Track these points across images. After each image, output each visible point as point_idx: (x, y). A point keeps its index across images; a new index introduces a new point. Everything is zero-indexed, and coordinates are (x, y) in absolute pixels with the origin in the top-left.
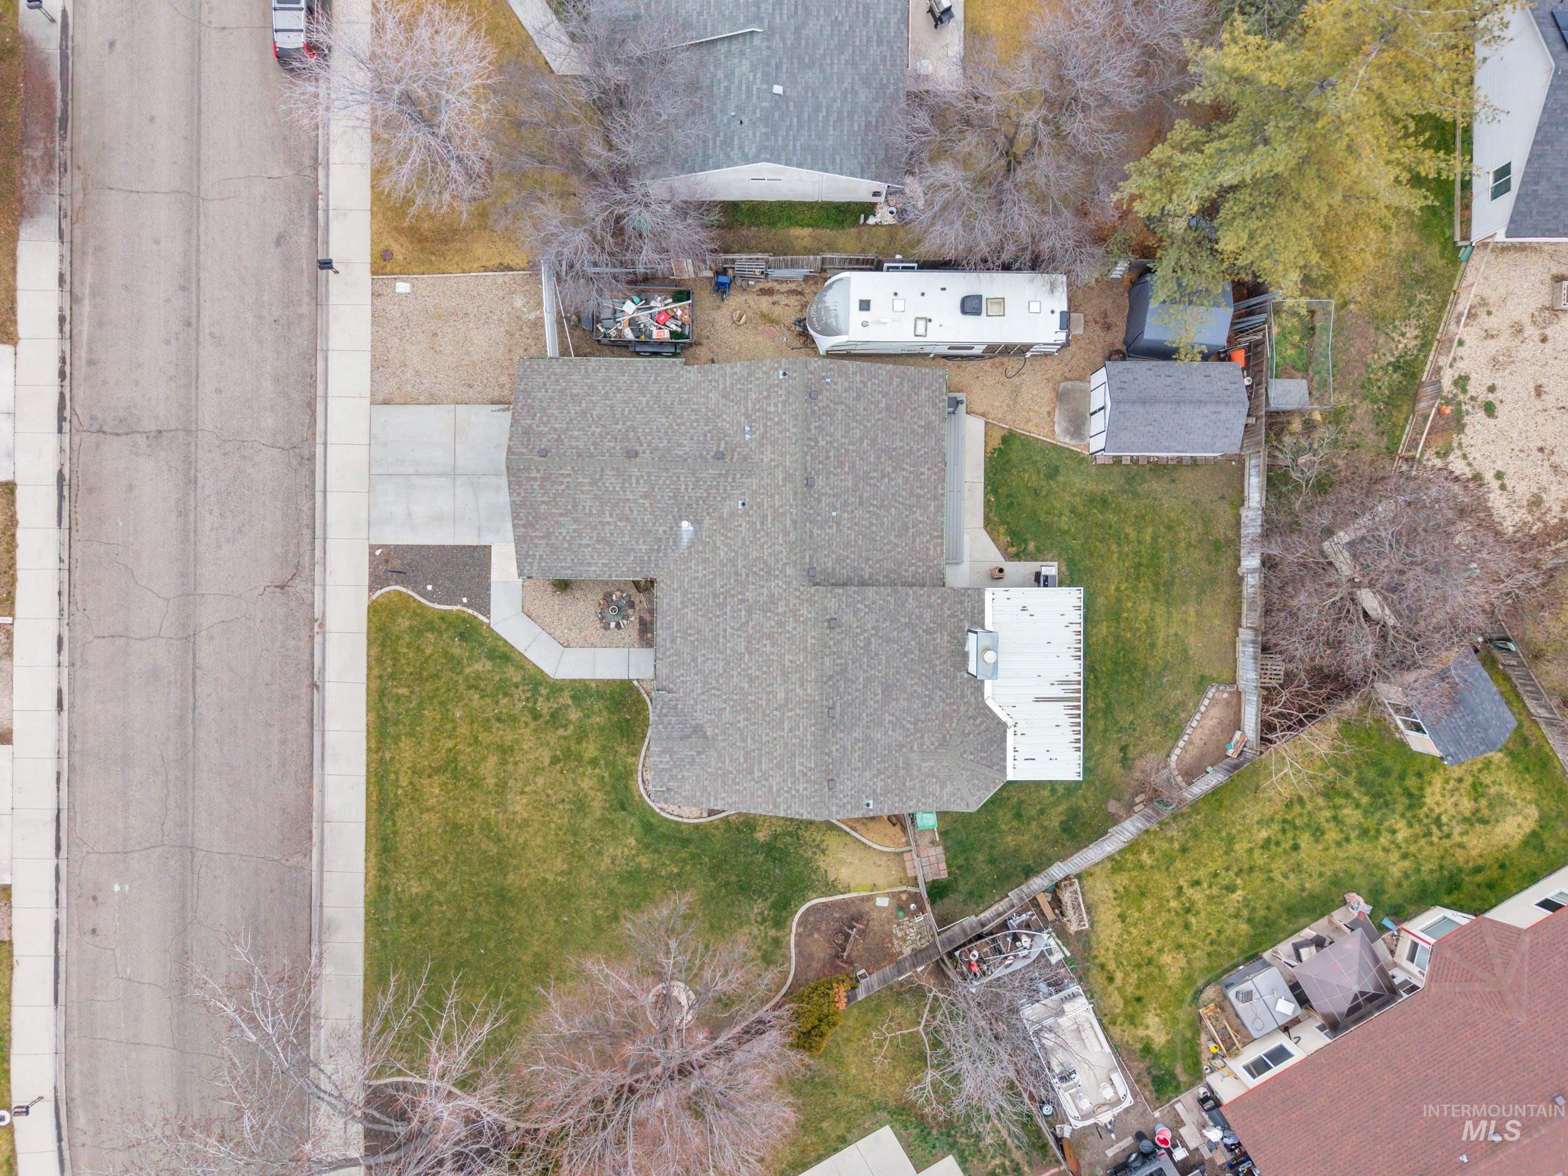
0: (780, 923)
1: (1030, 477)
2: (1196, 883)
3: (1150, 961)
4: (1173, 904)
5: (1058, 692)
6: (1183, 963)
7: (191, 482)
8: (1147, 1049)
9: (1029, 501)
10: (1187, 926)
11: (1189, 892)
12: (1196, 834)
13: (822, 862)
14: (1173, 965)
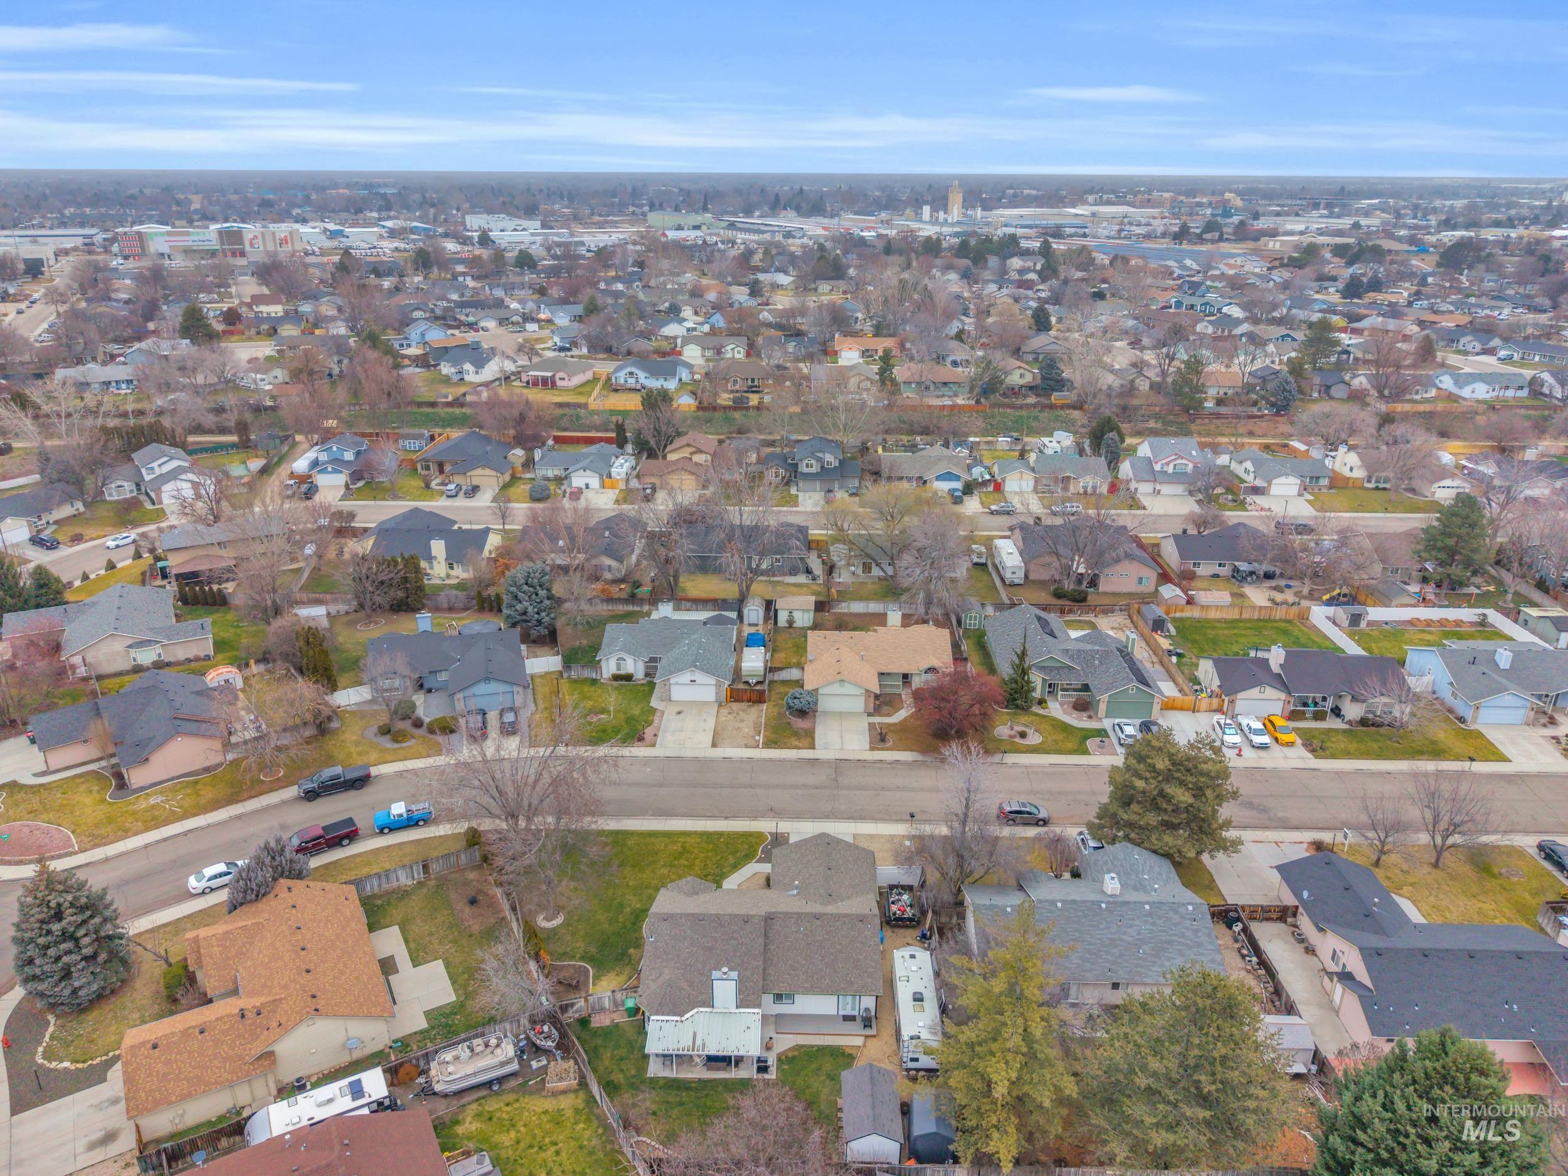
0: (582, 958)
1: (828, 1066)
2: (558, 1153)
3: (513, 1126)
4: (547, 1140)
5: (699, 1042)
6: (507, 1144)
7: (817, 788)
8: (457, 1122)
9: (814, 1066)
10: (531, 1147)
11: (553, 1149)
12: (591, 1153)
13: (612, 975)
14: (506, 1139)
